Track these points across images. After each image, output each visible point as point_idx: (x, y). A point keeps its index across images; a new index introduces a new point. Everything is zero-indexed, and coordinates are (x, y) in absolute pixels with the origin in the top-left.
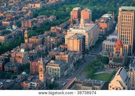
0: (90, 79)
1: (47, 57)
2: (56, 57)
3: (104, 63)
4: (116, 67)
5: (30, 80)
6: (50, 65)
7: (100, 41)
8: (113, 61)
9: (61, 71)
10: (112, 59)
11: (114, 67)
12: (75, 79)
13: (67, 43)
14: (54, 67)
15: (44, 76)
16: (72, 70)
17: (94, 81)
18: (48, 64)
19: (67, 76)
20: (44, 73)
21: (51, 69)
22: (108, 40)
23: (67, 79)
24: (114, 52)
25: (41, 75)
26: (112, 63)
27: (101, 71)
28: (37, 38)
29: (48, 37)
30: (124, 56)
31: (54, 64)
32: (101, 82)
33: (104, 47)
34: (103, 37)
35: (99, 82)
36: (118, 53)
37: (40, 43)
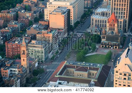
0: (84, 62)
1: (25, 36)
2: (38, 35)
3: (95, 42)
4: (110, 46)
5: (9, 65)
6: (31, 46)
7: (86, 15)
8: (107, 40)
9: (45, 54)
10: (106, 38)
11: (107, 46)
12: (66, 63)
13: (47, 18)
14: (36, 49)
15: (27, 60)
16: (58, 52)
17: (90, 65)
18: (29, 45)
19: (53, 59)
20: (27, 57)
21: (33, 52)
22: (97, 14)
23: (53, 63)
24: (107, 29)
25: (24, 60)
26: (106, 42)
27: (92, 52)
28: (8, 12)
29: (23, 11)
30: (120, 33)
31: (36, 45)
32: (98, 65)
33: (93, 23)
34: (89, 11)
35: (96, 66)
36: (112, 29)
37: (13, 18)
